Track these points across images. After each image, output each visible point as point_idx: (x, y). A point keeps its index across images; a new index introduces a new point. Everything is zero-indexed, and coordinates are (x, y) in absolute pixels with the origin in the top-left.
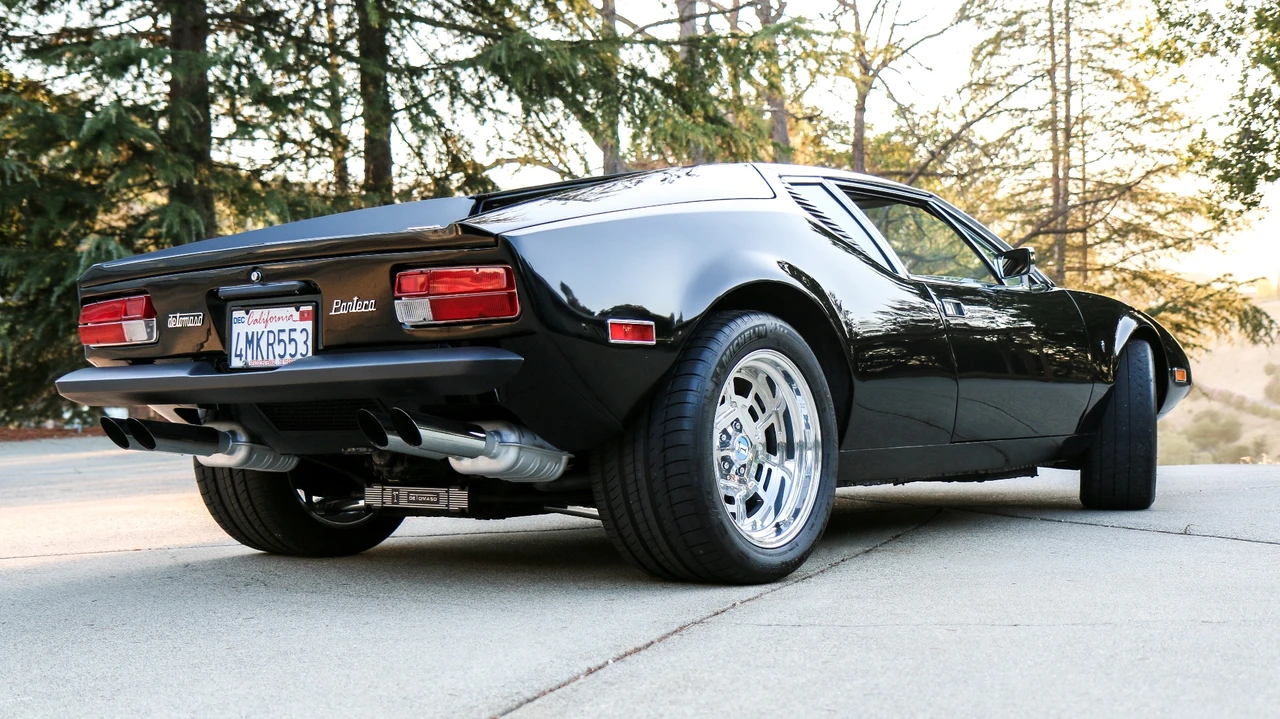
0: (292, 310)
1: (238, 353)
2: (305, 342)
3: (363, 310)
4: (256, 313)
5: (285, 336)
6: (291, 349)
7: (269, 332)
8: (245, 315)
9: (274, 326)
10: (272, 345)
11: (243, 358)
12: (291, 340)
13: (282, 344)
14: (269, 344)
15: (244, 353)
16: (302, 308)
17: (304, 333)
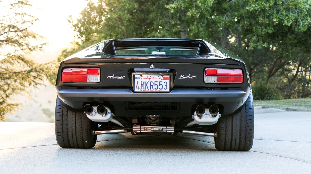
0: (161, 76)
1: (138, 87)
2: (166, 86)
3: (191, 78)
4: (145, 76)
5: (158, 84)
6: (160, 87)
7: (151, 82)
8: (140, 77)
9: (154, 81)
10: (152, 86)
11: (140, 89)
12: (160, 85)
13: (156, 86)
14: (151, 85)
15: (140, 87)
16: (164, 76)
17: (166, 83)
